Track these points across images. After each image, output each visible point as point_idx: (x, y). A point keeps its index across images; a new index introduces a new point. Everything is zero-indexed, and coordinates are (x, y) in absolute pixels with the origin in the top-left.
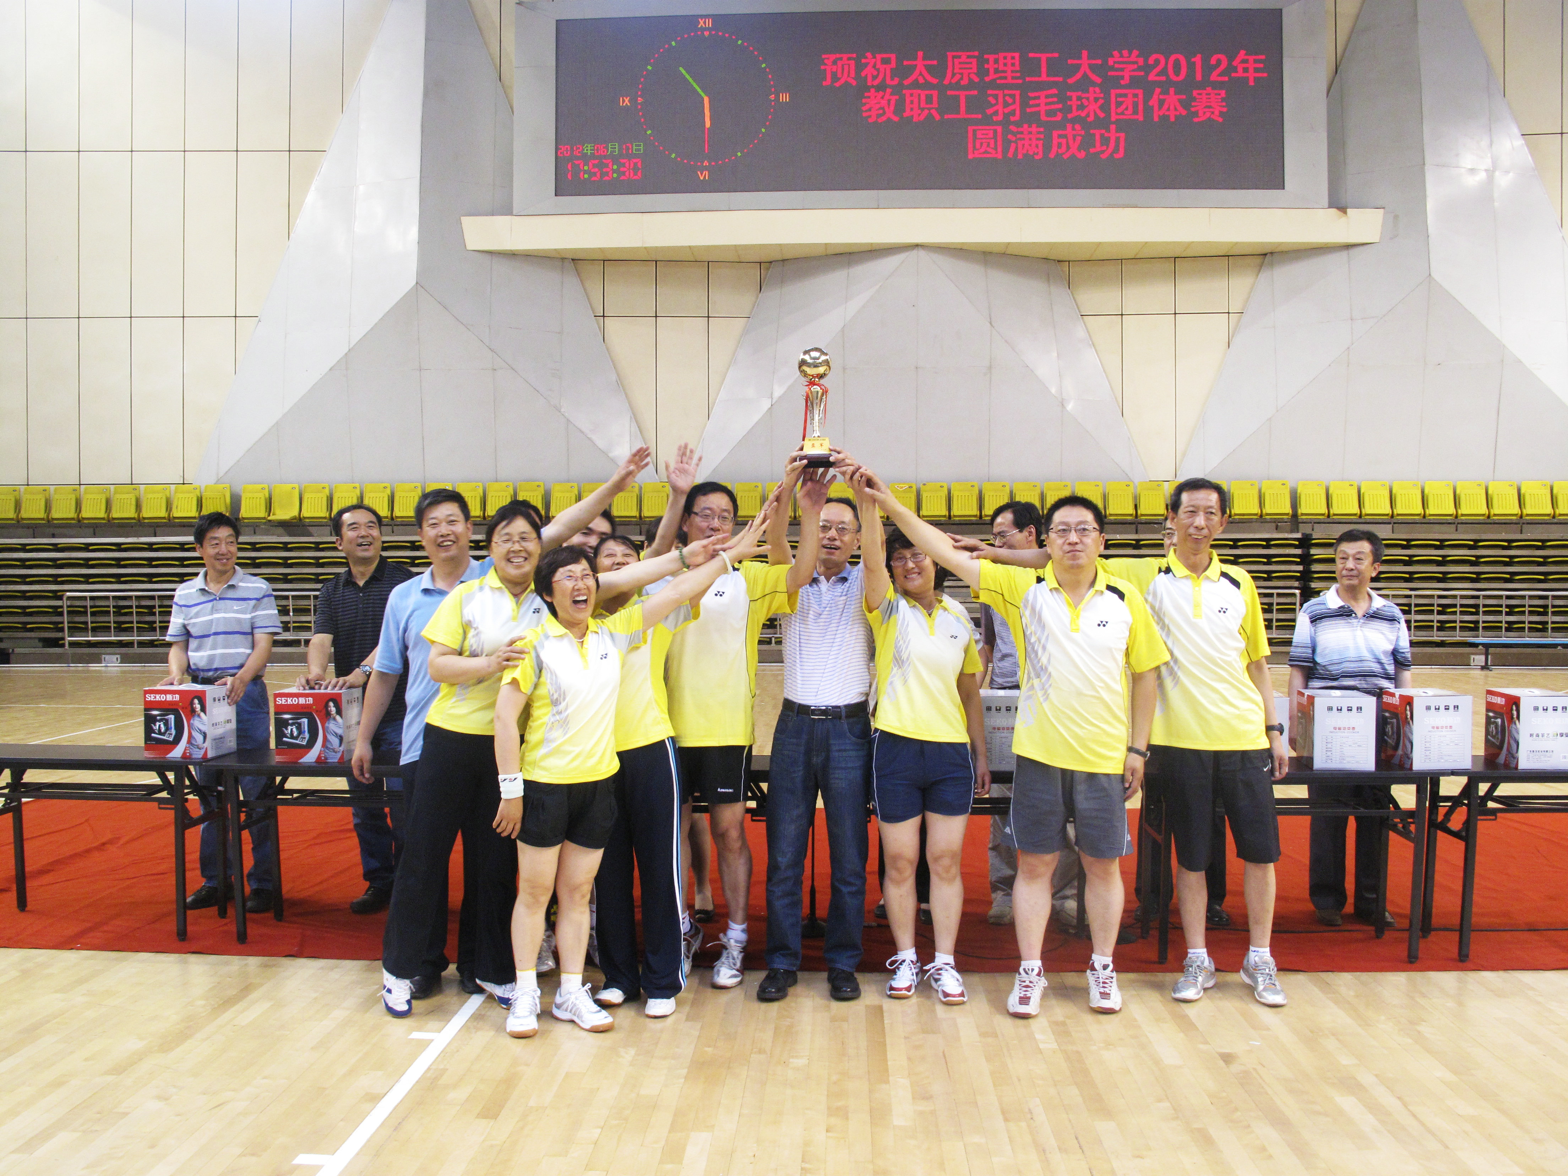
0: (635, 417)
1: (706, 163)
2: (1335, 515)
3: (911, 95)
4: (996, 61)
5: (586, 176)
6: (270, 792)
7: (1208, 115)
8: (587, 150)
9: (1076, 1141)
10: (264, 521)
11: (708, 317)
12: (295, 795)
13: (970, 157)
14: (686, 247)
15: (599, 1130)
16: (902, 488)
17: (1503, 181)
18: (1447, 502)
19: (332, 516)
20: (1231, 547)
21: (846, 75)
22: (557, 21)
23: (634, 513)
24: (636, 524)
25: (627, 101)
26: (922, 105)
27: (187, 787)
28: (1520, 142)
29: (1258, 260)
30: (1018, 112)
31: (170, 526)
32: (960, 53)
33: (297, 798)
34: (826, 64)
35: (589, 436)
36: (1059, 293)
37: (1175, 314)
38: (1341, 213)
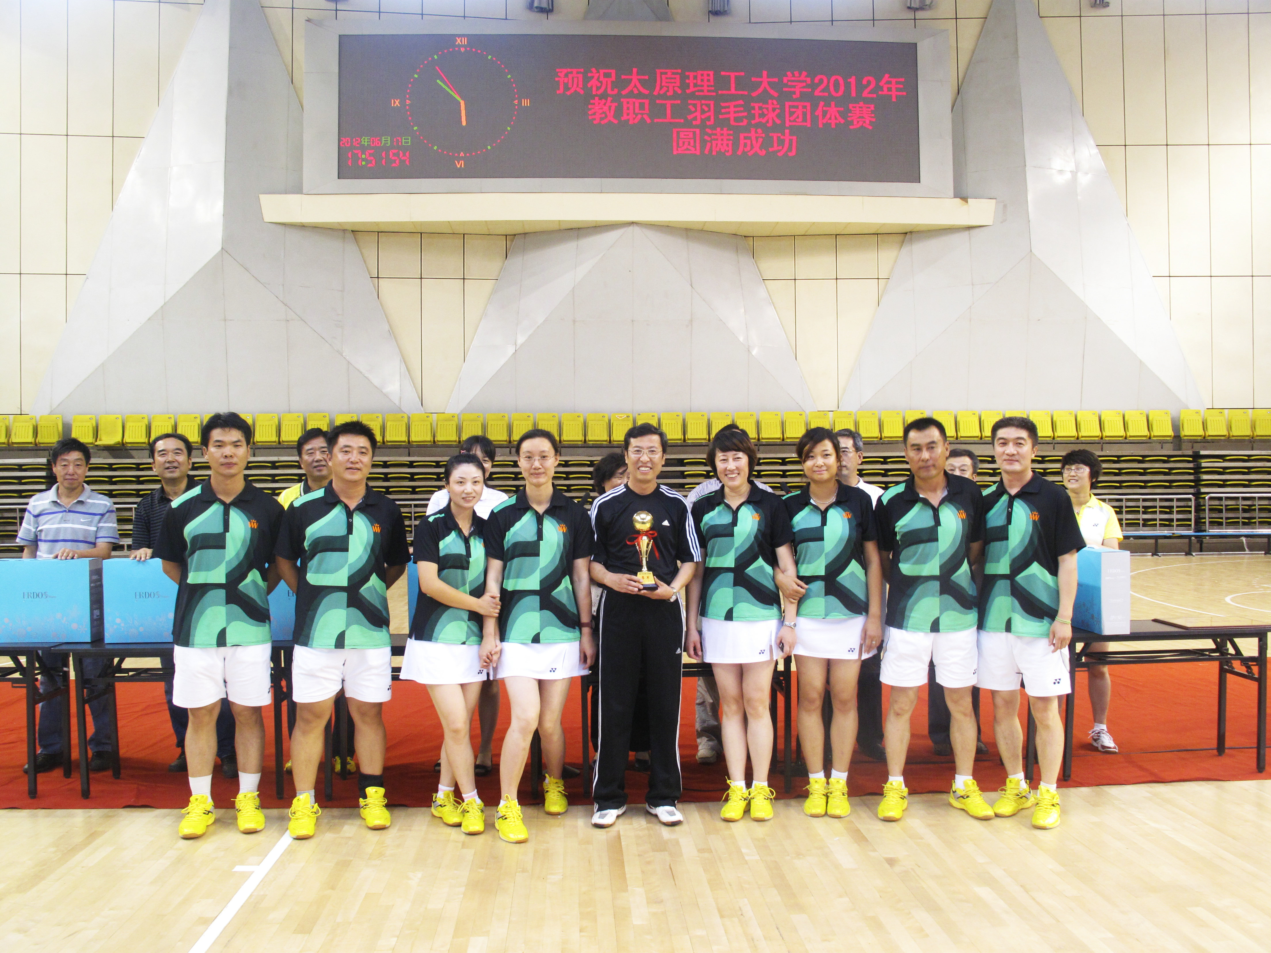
0: (404, 360)
1: (462, 154)
2: (961, 437)
3: (628, 103)
4: (695, 78)
5: (364, 163)
6: (109, 671)
7: (861, 123)
8: (365, 142)
9: (777, 931)
10: (92, 445)
11: (464, 279)
12: (131, 673)
13: (675, 153)
14: (446, 222)
15: (395, 939)
16: (621, 417)
17: (1084, 180)
18: (1046, 426)
19: (151, 441)
20: (882, 463)
21: (575, 86)
22: (340, 36)
23: (404, 438)
24: (405, 447)
25: (397, 102)
26: (636, 111)
27: (37, 668)
28: (1095, 151)
29: (901, 237)
30: (712, 117)
31: (9, 450)
32: (667, 71)
33: (132, 676)
34: (560, 77)
35: (366, 375)
36: (745, 260)
37: (837, 279)
38: (964, 202)
